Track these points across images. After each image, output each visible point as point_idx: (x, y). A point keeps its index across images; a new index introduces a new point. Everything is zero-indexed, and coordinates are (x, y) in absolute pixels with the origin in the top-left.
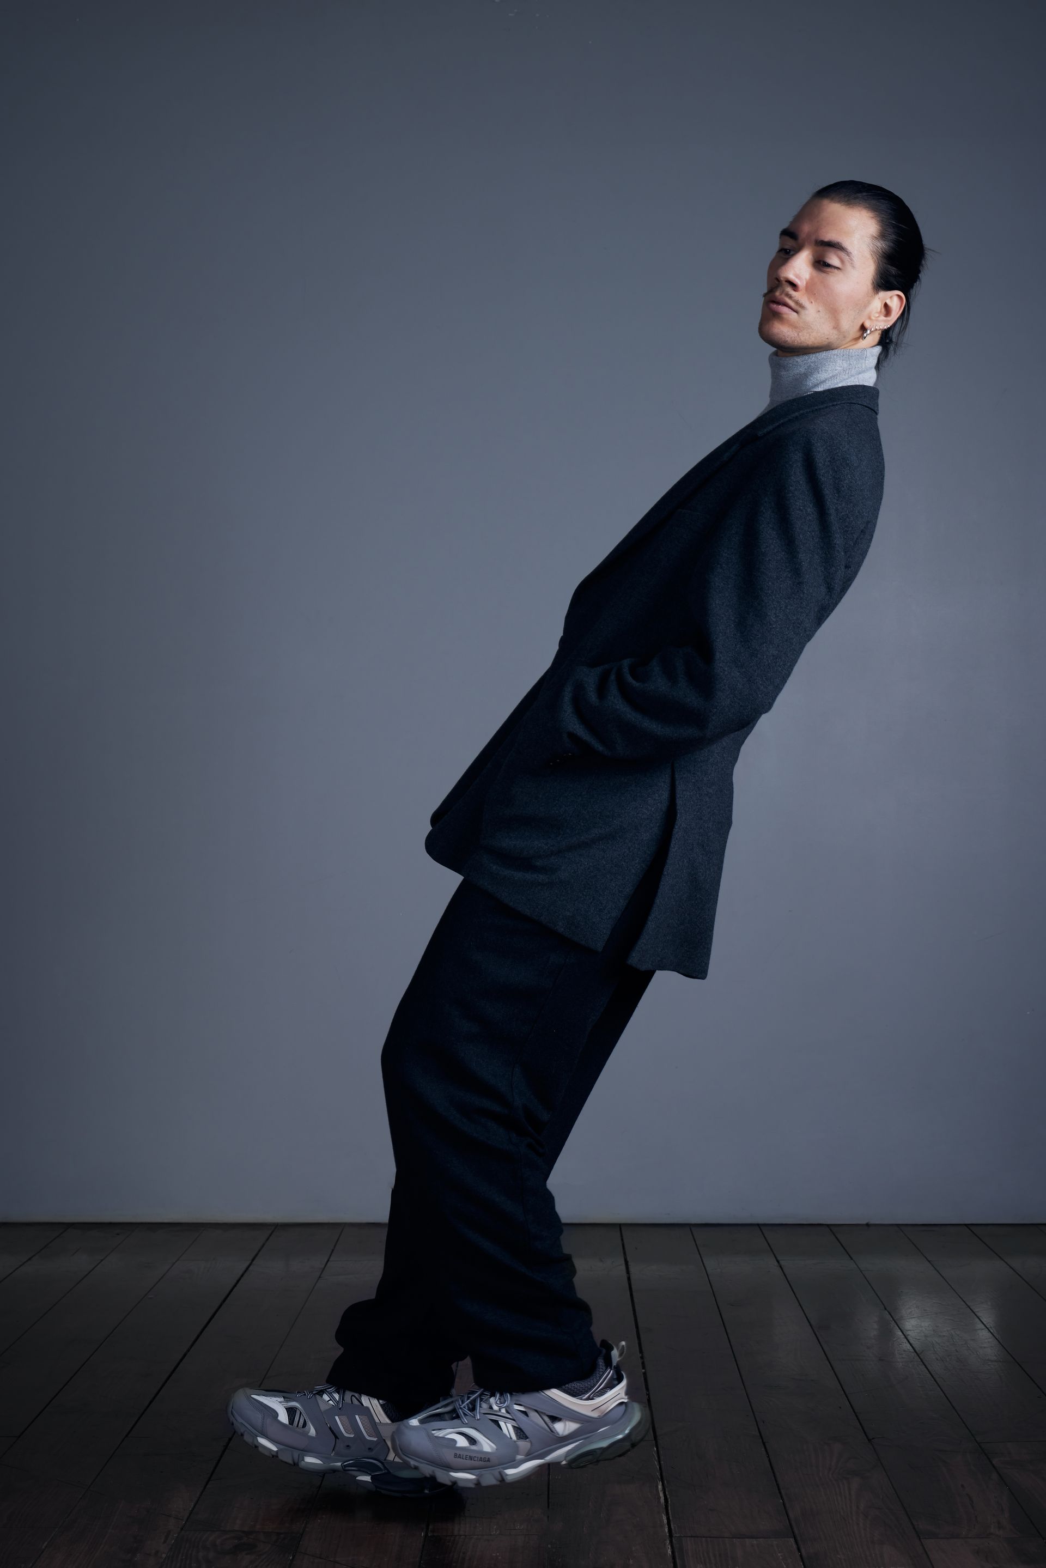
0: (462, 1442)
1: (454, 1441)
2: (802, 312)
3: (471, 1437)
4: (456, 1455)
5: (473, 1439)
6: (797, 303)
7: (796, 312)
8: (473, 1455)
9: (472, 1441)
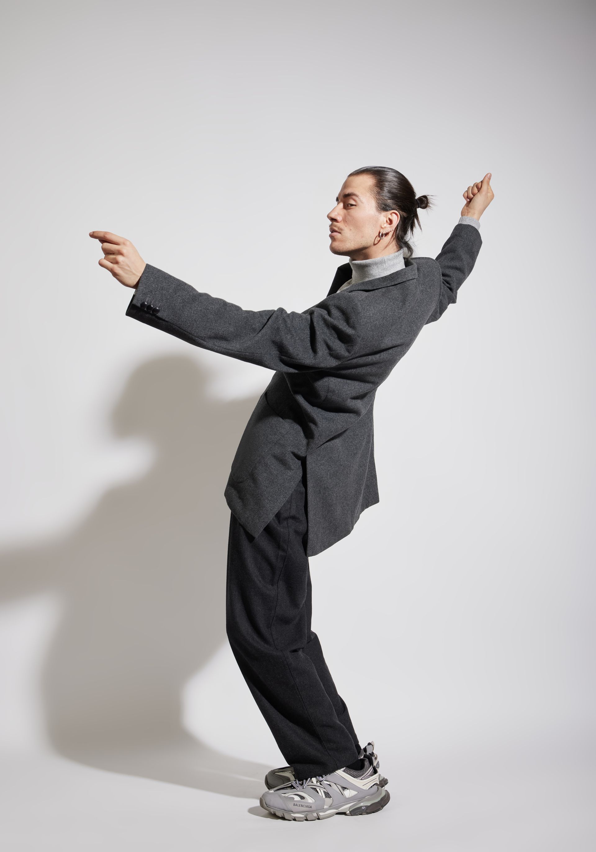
0: (297, 798)
1: (293, 798)
2: (342, 232)
3: (302, 796)
4: (294, 804)
5: (303, 797)
6: (339, 228)
7: (340, 233)
8: (303, 804)
9: (302, 798)
